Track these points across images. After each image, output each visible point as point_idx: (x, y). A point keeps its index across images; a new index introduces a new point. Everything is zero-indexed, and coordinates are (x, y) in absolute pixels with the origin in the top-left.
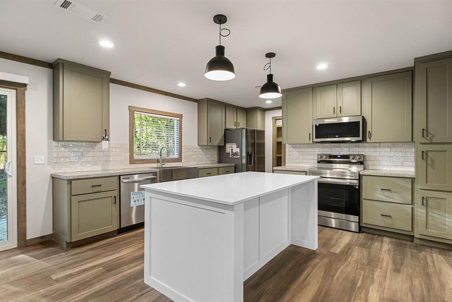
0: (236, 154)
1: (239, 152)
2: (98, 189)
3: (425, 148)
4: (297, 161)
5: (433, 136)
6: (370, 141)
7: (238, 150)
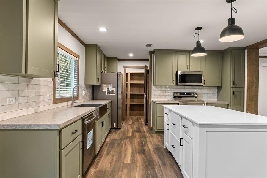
0: (112, 92)
1: (115, 90)
3: (234, 90)
4: (159, 96)
5: (236, 84)
6: (205, 86)
7: (114, 89)
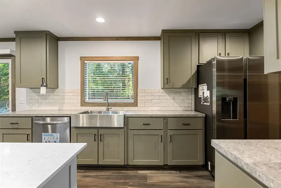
0: (207, 99)
1: (209, 96)
2: (16, 126)
